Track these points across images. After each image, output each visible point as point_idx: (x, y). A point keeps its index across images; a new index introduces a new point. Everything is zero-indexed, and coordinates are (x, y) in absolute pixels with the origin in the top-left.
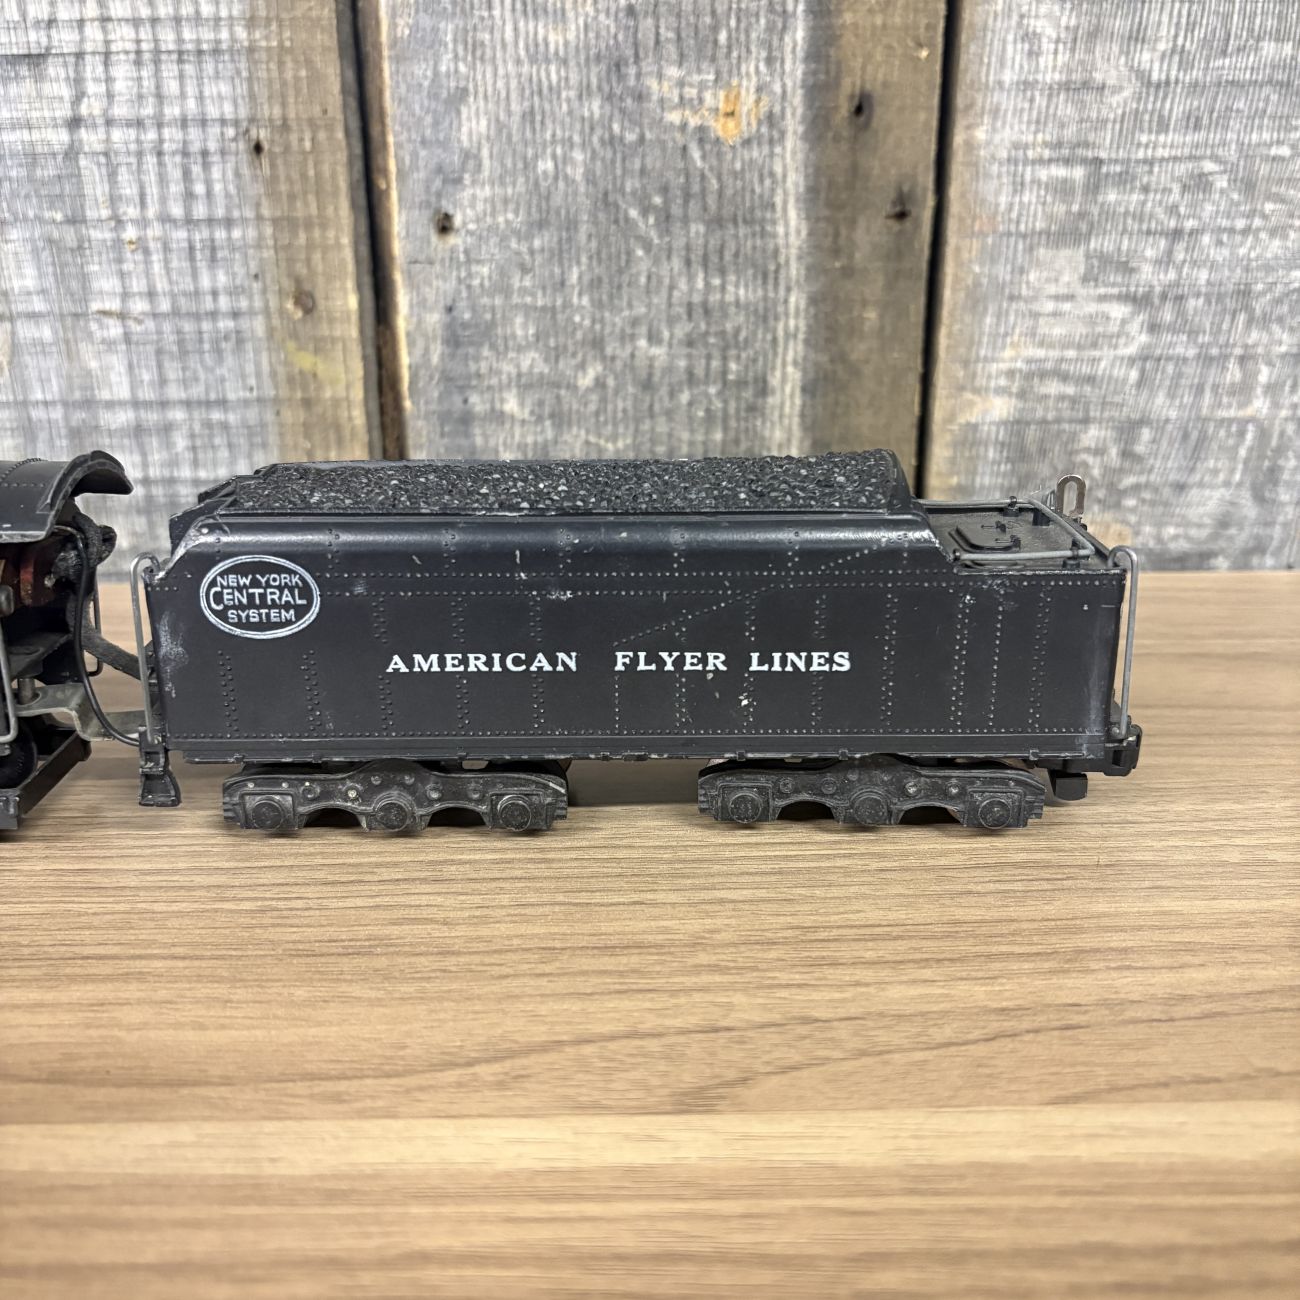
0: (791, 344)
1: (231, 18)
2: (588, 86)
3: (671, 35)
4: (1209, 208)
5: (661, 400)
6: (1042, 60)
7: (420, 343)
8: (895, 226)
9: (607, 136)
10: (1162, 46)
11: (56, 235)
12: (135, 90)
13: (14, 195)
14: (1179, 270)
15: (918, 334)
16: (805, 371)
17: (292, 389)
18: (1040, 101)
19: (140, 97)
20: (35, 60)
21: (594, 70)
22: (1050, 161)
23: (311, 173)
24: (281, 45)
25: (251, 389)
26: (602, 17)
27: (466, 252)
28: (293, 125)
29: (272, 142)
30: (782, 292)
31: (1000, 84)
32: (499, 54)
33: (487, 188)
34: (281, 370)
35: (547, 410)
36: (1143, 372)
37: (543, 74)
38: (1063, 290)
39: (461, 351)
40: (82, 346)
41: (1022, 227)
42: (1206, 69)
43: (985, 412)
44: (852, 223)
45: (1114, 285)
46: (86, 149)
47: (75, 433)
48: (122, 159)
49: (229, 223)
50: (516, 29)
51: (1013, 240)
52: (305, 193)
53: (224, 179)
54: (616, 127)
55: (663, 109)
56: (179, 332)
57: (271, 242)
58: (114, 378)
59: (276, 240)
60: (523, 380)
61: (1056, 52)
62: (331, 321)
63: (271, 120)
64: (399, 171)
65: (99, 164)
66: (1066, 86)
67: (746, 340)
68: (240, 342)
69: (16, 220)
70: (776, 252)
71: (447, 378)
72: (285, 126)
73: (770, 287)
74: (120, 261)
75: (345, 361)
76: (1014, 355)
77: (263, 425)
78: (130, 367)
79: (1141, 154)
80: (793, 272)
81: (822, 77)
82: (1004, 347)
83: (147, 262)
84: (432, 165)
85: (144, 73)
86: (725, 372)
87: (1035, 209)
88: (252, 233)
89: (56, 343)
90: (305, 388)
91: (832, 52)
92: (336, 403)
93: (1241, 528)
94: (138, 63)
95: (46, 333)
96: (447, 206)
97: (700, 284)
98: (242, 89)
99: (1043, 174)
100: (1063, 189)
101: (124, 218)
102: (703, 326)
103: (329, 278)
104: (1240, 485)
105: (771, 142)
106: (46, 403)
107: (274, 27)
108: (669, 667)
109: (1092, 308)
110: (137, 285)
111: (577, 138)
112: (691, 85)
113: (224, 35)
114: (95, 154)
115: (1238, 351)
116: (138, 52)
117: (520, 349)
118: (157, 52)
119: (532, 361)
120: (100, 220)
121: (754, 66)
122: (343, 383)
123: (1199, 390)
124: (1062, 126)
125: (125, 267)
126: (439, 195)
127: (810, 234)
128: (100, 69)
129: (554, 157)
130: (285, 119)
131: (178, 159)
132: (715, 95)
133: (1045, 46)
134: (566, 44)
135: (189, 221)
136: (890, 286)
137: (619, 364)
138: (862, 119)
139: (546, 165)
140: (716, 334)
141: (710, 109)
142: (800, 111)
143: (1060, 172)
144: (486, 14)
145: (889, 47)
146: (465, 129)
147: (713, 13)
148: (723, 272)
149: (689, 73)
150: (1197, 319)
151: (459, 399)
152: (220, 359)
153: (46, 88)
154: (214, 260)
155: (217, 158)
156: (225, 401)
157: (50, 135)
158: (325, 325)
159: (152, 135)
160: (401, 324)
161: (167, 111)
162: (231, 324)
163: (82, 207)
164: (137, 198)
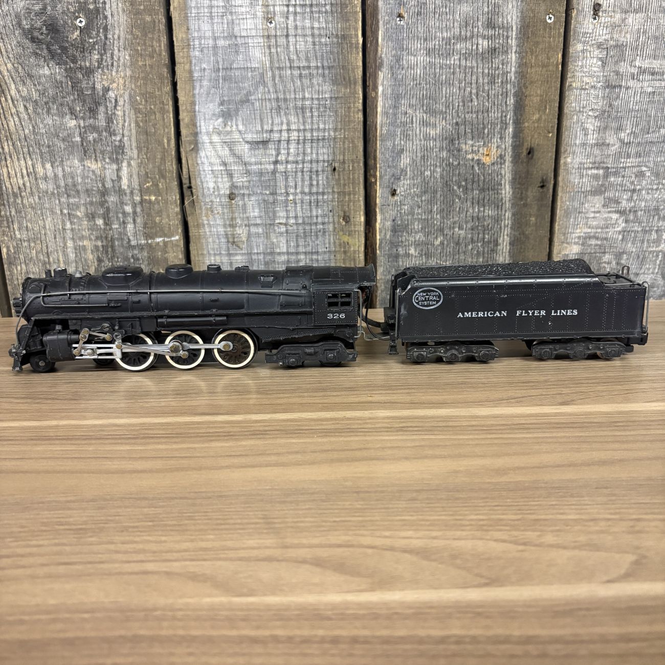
0: (506, 229)
1: (329, 128)
2: (443, 147)
3: (470, 131)
4: (644, 182)
5: (462, 248)
6: (589, 136)
7: (383, 232)
8: (541, 190)
9: (448, 163)
10: (628, 131)
11: (266, 198)
12: (296, 152)
13: (254, 186)
14: (635, 203)
15: (549, 224)
16: (510, 238)
17: (341, 248)
18: (588, 149)
19: (298, 154)
20: (265, 143)
21: (445, 142)
22: (592, 168)
23: (351, 177)
24: (344, 137)
25: (326, 248)
26: (448, 126)
27: (400, 202)
28: (347, 162)
29: (339, 167)
30: (503, 212)
31: (575, 144)
32: (414, 138)
33: (408, 181)
34: (337, 242)
35: (424, 252)
36: (623, 236)
37: (428, 144)
38: (596, 210)
39: (397, 234)
40: (271, 234)
41: (583, 190)
42: (642, 138)
43: (571, 250)
44: (527, 190)
45: (613, 208)
46: (279, 171)
47: (266, 263)
48: (290, 174)
49: (323, 194)
50: (420, 130)
51: (580, 194)
52: (349, 184)
53: (323, 180)
54: (451, 160)
55: (466, 154)
56: (304, 229)
57: (336, 200)
58: (281, 245)
59: (338, 199)
60: (416, 242)
61: (593, 134)
62: (355, 225)
63: (339, 160)
64: (380, 175)
65: (282, 175)
66: (597, 145)
67: (491, 228)
68: (324, 232)
69: (254, 194)
70: (502, 199)
71: (391, 243)
72: (344, 162)
73: (500, 210)
74: (287, 206)
75: (358, 238)
76: (581, 231)
77: (330, 260)
78: (287, 241)
79: (621, 165)
80: (507, 205)
81: (518, 143)
82: (577, 229)
83: (296, 207)
84: (391, 174)
85: (300, 146)
86: (484, 238)
87: (587, 184)
88: (331, 197)
89: (263, 234)
90: (345, 247)
91: (521, 135)
92: (354, 252)
93: (658, 288)
94: (298, 143)
95: (260, 230)
96: (395, 187)
97: (477, 210)
98: (331, 151)
99: (590, 172)
100: (596, 177)
101: (289, 193)
102: (477, 224)
103: (355, 211)
104: (657, 273)
105: (501, 164)
106: (258, 253)
107: (343, 131)
108: (531, 315)
109: (606, 215)
110: (292, 214)
111: (438, 164)
112: (476, 146)
113: (326, 134)
114: (282, 172)
115: (655, 228)
116: (299, 140)
117: (416, 233)
118: (304, 140)
119: (420, 237)
120: (281, 193)
121: (496, 140)
122: (357, 245)
123: (643, 242)
124: (596, 157)
125: (288, 209)
126: (393, 183)
127: (513, 193)
128: (286, 145)
129: (430, 170)
130: (344, 160)
131: (308, 173)
132: (483, 149)
133: (590, 132)
134: (436, 134)
135: (310, 193)
136: (539, 210)
137: (449, 237)
138: (530, 155)
139: (428, 173)
140: (481, 226)
141: (481, 154)
142: (510, 153)
143: (595, 172)
144: (411, 126)
145: (539, 133)
146: (402, 162)
147: (483, 124)
148: (484, 206)
149: (475, 142)
150: (641, 218)
151: (395, 250)
152: (317, 238)
153: (268, 152)
154: (317, 206)
155: (321, 173)
156: (318, 252)
157: (267, 166)
158: (352, 227)
159: (301, 166)
160: (378, 226)
161: (306, 158)
162: (321, 227)
163: (276, 189)
164: (294, 186)
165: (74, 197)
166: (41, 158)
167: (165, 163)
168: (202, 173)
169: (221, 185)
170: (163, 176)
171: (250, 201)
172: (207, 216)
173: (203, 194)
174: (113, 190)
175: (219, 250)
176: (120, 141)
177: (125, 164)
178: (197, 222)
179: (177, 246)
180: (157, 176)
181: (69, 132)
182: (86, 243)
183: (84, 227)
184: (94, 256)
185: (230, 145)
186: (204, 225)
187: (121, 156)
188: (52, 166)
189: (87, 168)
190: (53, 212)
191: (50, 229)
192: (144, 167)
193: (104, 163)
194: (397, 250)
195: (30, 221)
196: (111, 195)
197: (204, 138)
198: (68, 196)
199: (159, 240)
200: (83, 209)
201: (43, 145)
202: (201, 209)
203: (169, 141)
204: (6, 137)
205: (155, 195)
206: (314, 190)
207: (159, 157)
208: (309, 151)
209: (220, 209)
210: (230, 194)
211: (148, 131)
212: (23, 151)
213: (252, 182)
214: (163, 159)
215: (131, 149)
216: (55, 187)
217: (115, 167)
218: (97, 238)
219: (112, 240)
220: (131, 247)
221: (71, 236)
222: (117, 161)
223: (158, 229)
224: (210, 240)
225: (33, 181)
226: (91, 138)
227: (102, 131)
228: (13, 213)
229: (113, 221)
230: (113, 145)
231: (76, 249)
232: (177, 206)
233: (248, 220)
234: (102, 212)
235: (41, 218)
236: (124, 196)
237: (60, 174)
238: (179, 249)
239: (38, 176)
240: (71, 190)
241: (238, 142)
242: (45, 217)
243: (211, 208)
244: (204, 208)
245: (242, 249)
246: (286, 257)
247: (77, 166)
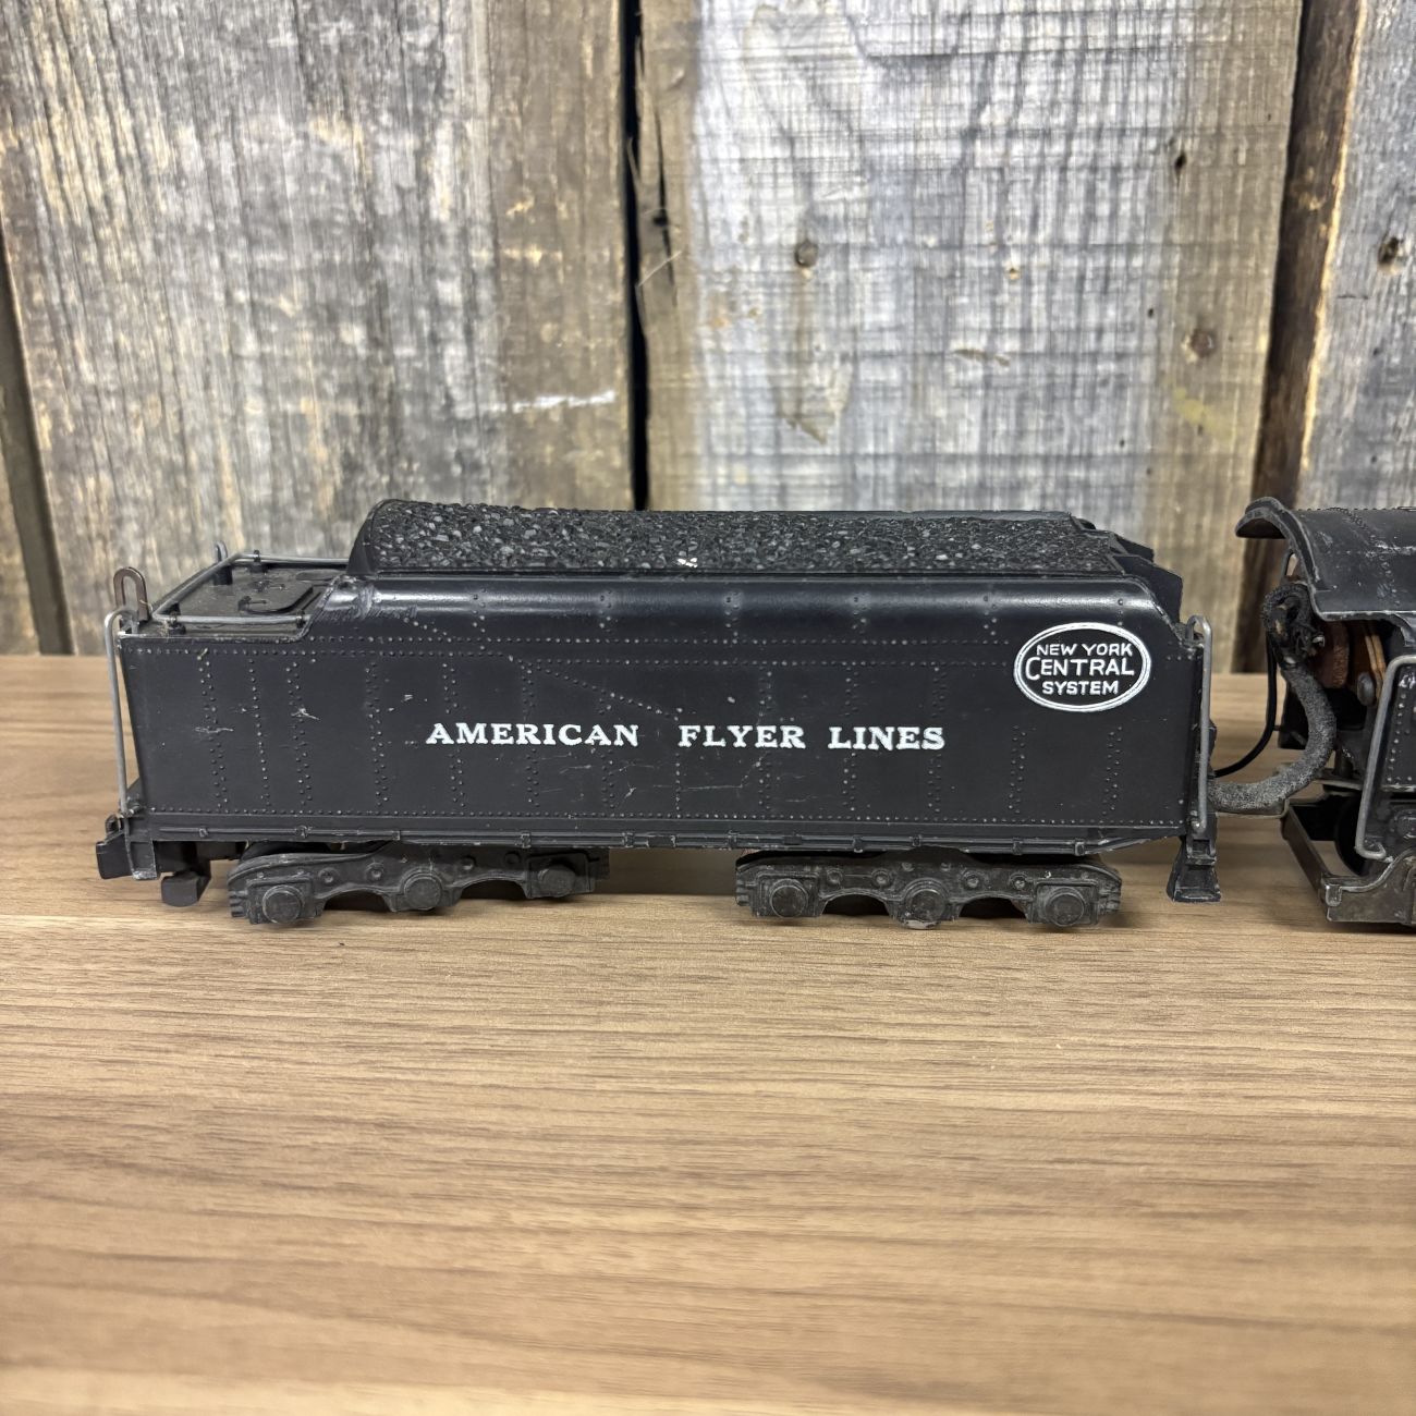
1: (1177, 9)
7: (1334, 392)
11: (925, 263)
12: (1048, 97)
13: (885, 217)
17: (1174, 443)
19: (1054, 104)
20: (937, 62)
23: (1240, 190)
24: (1231, 41)
25: (1122, 443)
27: (1409, 284)
28: (1229, 135)
29: (1200, 154)
34: (1164, 421)
39: (1381, 401)
40: (932, 390)
46: (978, 164)
47: (904, 492)
48: (1017, 175)
49: (1131, 249)
52: (1228, 215)
53: (1134, 199)
56: (1051, 375)
57: (1176, 272)
58: (963, 428)
59: (1182, 269)
62: (1233, 365)
64: (1348, 186)
65: (990, 181)
68: (1121, 387)
69: (882, 245)
71: (1357, 433)
72: (1219, 135)
74: (995, 292)
75: (1240, 411)
77: (1130, 485)
78: (985, 415)
83: (1027, 295)
84: (1390, 181)
85: (1063, 76)
88: (1156, 261)
89: (902, 388)
90: (1188, 442)
92: (1222, 459)
94: (1058, 64)
95: (894, 375)
96: (1396, 230)
98: (1175, 92)
101: (1009, 243)
103: (1241, 315)
106: (876, 457)
107: (1227, 19)
114: (988, 169)
116: (1061, 52)
118: (1083, 51)
120: (980, 246)
122: (1234, 437)
125: (998, 300)
126: (1390, 218)
128: (1013, 70)
130: (1219, 127)
131: (1083, 175)
135: (1085, 247)
151: (1368, 459)
152: (1093, 408)
153: (945, 94)
154: (1105, 291)
155: (1131, 173)
156: (1090, 456)
157: (940, 148)
158: (1224, 370)
159: (1058, 148)
160: (1316, 370)
161: (1081, 119)
162: (1112, 367)
163: (962, 231)
164: (1027, 221)
165: (271, 246)
166: (165, 107)
167: (582, 131)
168: (706, 167)
169: (768, 214)
170: (572, 177)
171: (866, 270)
172: (714, 322)
173: (706, 246)
174: (399, 223)
175: (745, 442)
176: (431, 48)
177: (444, 133)
178: (680, 343)
179: (609, 424)
180: (554, 179)
181: (258, 13)
182: (306, 405)
183: (302, 350)
184: (333, 450)
185: (813, 68)
186: (700, 354)
187: (430, 105)
188: (200, 136)
189: (314, 147)
190: (200, 298)
191: (189, 356)
192: (509, 145)
193: (373, 128)
194: (1374, 460)
195: (127, 325)
196: (393, 241)
197: (721, 43)
198: (253, 242)
199: (548, 402)
200: (298, 288)
201: (169, 61)
202: (694, 295)
203: (599, 52)
204: (49, 28)
205: (542, 245)
206: (1100, 235)
207: (562, 108)
208: (1094, 92)
209: (759, 297)
210: (798, 246)
211: (530, 12)
212: (103, 81)
213: (878, 205)
214: (577, 116)
215: (469, 79)
216: (209, 212)
217: (409, 141)
218: (343, 391)
219: (394, 398)
220: (452, 424)
221: (259, 382)
222: (420, 123)
223: (547, 365)
224: (719, 407)
225: (136, 186)
226: (331, 37)
227: (370, 13)
228: (72, 297)
229: (399, 332)
230: (407, 63)
231: (272, 425)
232: (614, 285)
233: (855, 339)
234: (361, 300)
235: (163, 317)
236: (437, 246)
237: (227, 166)
238: (614, 436)
239: (153, 172)
240: (262, 221)
241: (842, 57)
242: (174, 315)
243: (728, 294)
244: (704, 292)
245: (823, 441)
246: (975, 471)
247: (282, 136)
